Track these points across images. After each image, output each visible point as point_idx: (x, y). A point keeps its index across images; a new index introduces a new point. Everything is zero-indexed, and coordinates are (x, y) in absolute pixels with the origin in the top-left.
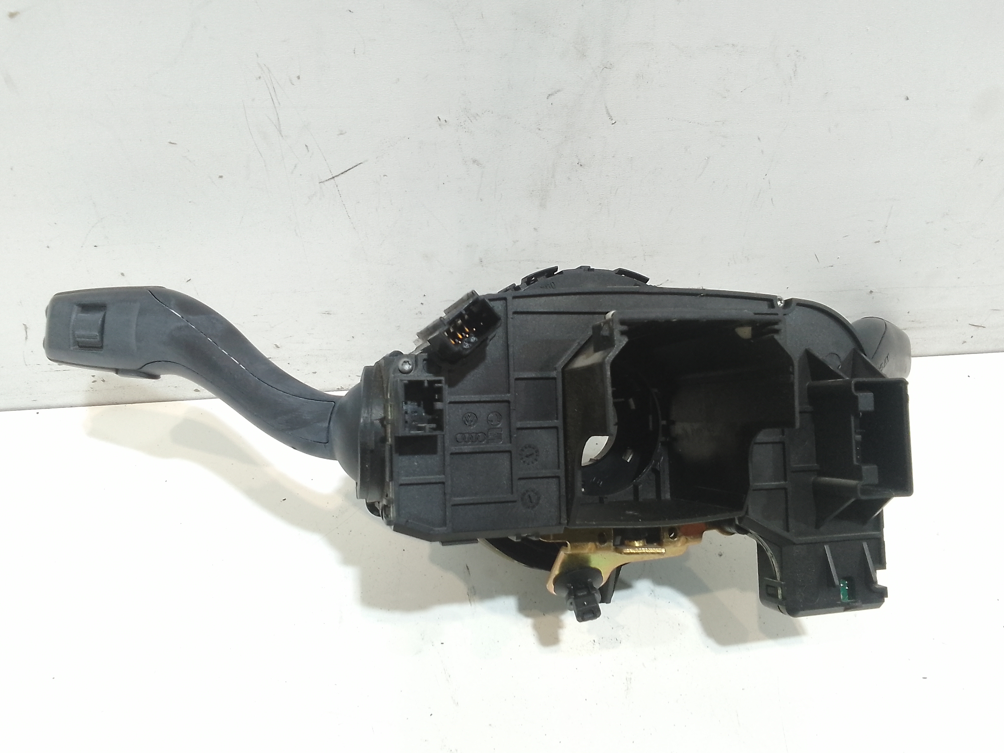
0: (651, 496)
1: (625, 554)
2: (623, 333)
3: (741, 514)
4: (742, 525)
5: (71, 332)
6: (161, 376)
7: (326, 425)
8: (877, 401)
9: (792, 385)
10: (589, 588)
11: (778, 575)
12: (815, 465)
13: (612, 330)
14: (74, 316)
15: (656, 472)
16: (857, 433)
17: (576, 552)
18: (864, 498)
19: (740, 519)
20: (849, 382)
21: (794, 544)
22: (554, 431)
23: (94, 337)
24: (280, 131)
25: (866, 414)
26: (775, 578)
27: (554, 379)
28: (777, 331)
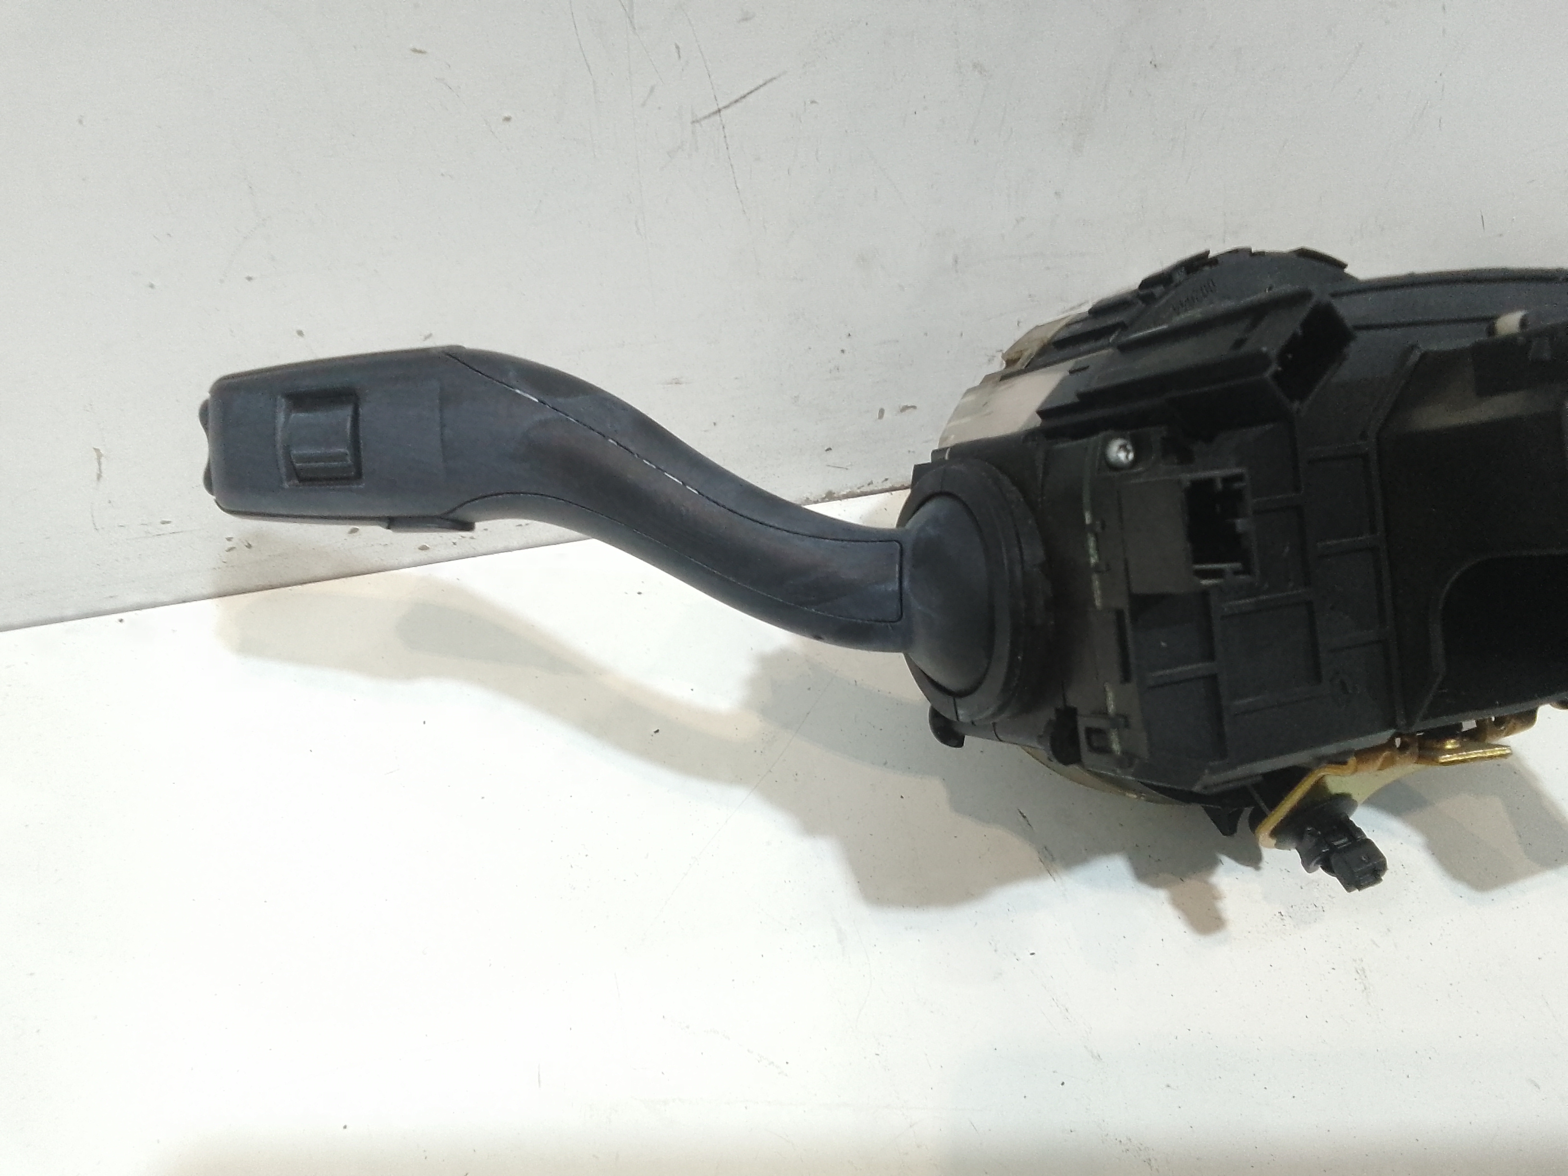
1: (1443, 764)
5: (280, 452)
6: (478, 525)
7: (896, 587)
14: (281, 418)
23: (341, 457)
24: (631, 18)
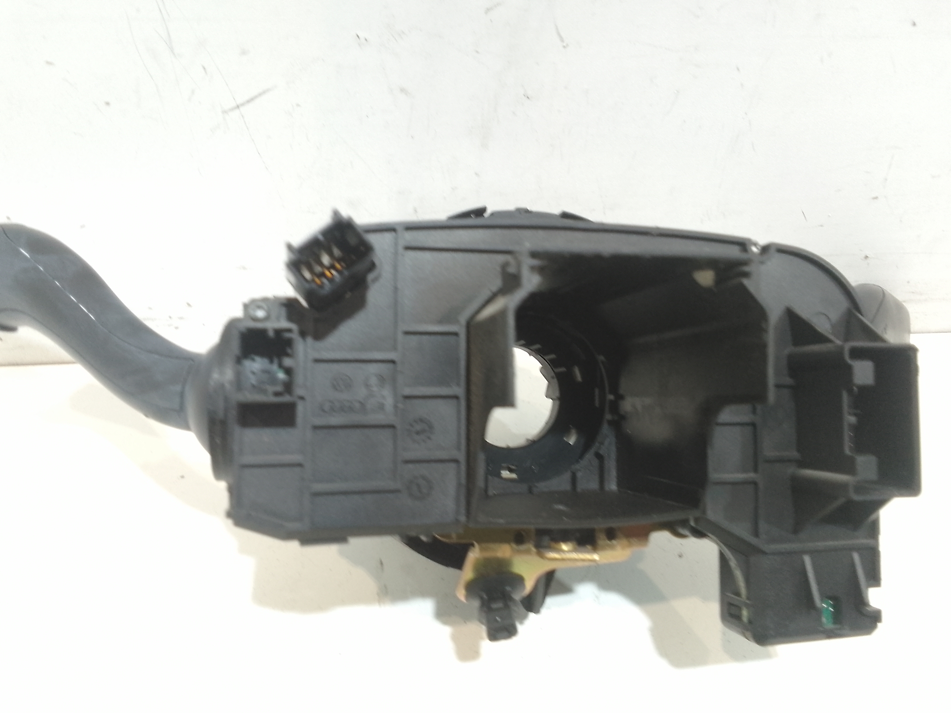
0: (594, 485)
1: (550, 558)
2: (533, 268)
3: (697, 513)
4: (699, 528)
7: (180, 388)
8: (879, 373)
9: (764, 346)
10: (506, 598)
11: (743, 590)
12: (794, 454)
13: (519, 265)
15: (599, 457)
16: (850, 414)
17: (489, 554)
18: (856, 498)
19: (696, 520)
20: (842, 348)
21: (764, 553)
22: (454, 401)
24: (172, 50)
25: (863, 389)
26: (738, 594)
27: (456, 334)
28: (746, 275)
